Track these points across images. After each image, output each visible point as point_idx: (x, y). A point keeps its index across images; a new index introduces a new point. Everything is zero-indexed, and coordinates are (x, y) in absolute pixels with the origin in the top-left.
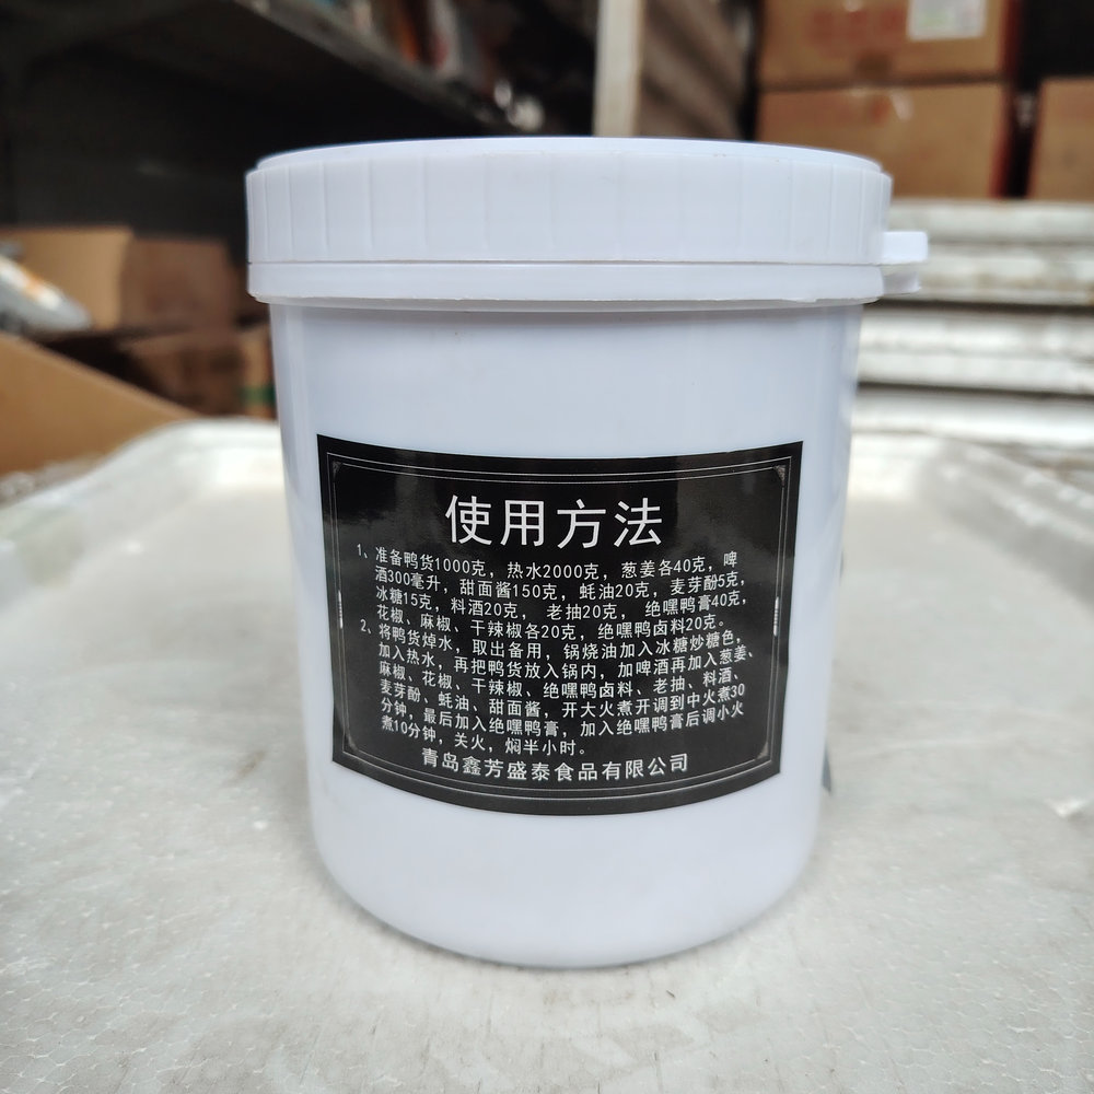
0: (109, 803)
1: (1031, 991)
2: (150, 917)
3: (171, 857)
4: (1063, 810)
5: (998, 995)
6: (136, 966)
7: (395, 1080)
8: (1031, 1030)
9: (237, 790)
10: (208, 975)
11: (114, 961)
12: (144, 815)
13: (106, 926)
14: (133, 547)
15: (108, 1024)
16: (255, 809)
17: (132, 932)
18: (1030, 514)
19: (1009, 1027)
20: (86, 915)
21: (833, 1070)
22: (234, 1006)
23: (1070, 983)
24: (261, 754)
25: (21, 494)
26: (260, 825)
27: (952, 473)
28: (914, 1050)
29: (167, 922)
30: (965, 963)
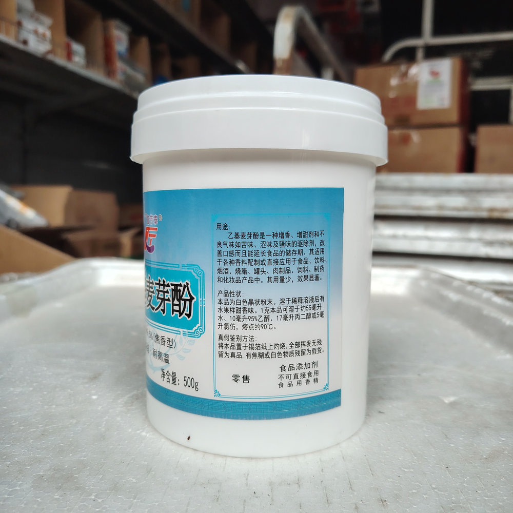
0: (31, 389)
1: (416, 458)
2: (40, 426)
3: (54, 406)
4: (447, 401)
5: (400, 459)
6: (32, 441)
7: (134, 480)
8: (412, 470)
9: (87, 385)
10: (62, 445)
11: (22, 439)
12: (45, 393)
13: (22, 428)
14: (58, 305)
15: (16, 459)
16: (93, 392)
17: (32, 430)
18: (453, 296)
19: (403, 469)
20: (14, 424)
21: (322, 481)
22: (71, 455)
23: (433, 456)
24: (100, 374)
25: (11, 280)
26: (94, 397)
27: (423, 283)
28: (359, 475)
29: (47, 427)
30: (389, 448)
